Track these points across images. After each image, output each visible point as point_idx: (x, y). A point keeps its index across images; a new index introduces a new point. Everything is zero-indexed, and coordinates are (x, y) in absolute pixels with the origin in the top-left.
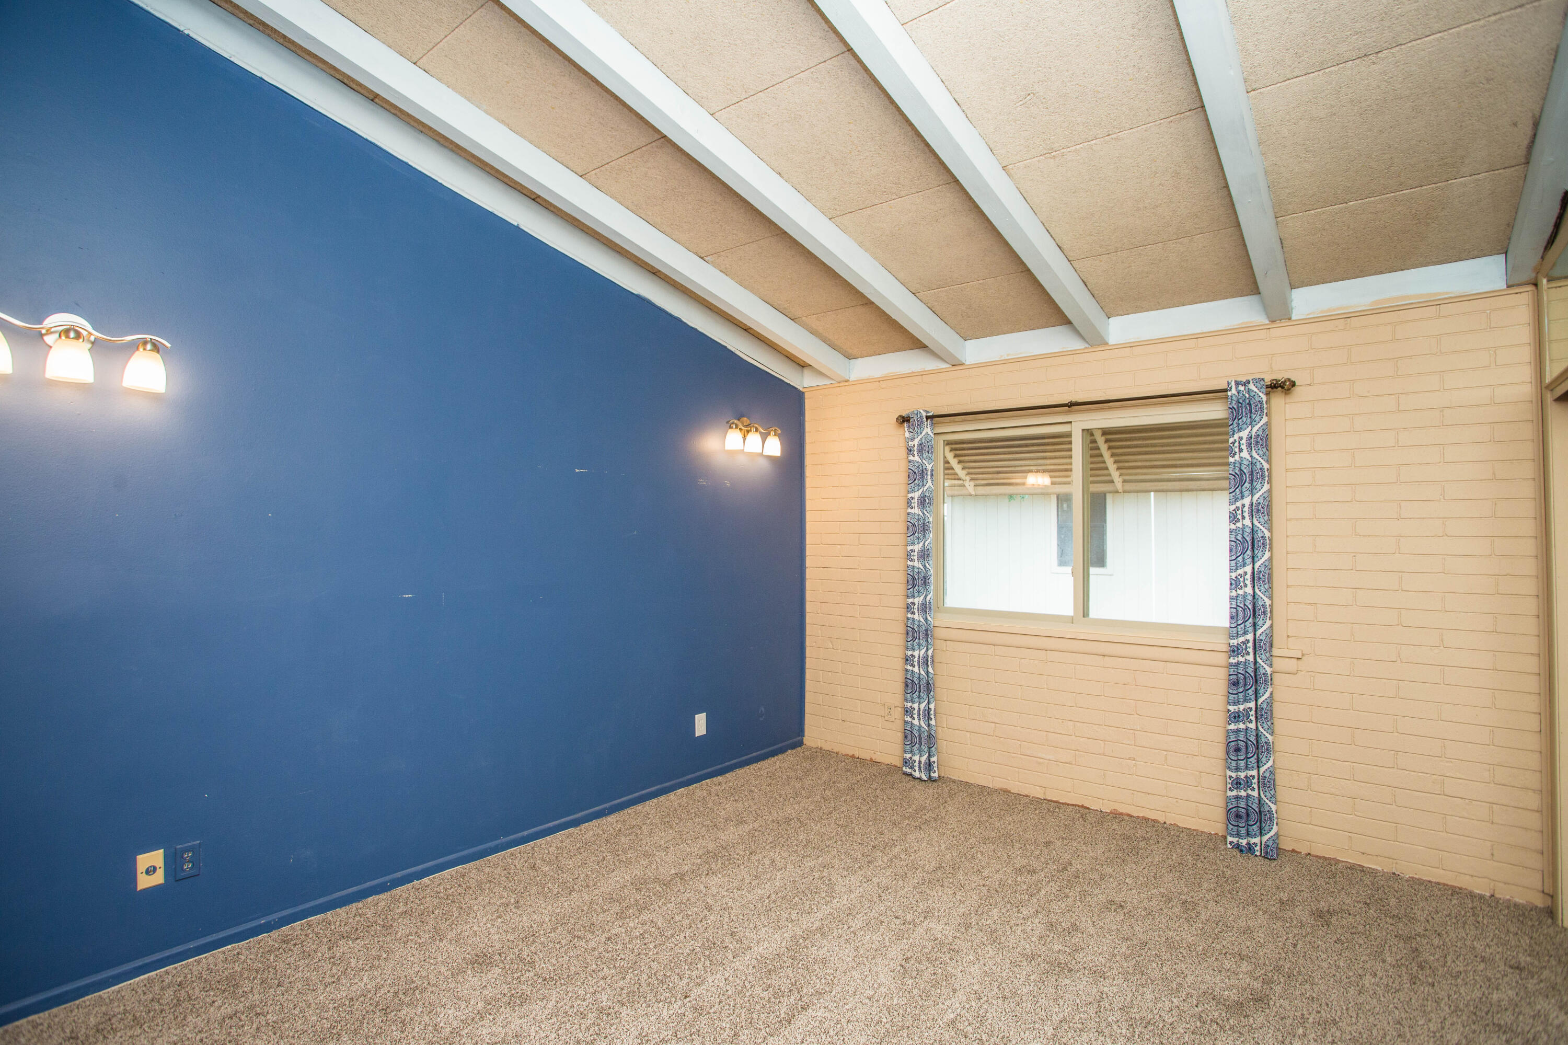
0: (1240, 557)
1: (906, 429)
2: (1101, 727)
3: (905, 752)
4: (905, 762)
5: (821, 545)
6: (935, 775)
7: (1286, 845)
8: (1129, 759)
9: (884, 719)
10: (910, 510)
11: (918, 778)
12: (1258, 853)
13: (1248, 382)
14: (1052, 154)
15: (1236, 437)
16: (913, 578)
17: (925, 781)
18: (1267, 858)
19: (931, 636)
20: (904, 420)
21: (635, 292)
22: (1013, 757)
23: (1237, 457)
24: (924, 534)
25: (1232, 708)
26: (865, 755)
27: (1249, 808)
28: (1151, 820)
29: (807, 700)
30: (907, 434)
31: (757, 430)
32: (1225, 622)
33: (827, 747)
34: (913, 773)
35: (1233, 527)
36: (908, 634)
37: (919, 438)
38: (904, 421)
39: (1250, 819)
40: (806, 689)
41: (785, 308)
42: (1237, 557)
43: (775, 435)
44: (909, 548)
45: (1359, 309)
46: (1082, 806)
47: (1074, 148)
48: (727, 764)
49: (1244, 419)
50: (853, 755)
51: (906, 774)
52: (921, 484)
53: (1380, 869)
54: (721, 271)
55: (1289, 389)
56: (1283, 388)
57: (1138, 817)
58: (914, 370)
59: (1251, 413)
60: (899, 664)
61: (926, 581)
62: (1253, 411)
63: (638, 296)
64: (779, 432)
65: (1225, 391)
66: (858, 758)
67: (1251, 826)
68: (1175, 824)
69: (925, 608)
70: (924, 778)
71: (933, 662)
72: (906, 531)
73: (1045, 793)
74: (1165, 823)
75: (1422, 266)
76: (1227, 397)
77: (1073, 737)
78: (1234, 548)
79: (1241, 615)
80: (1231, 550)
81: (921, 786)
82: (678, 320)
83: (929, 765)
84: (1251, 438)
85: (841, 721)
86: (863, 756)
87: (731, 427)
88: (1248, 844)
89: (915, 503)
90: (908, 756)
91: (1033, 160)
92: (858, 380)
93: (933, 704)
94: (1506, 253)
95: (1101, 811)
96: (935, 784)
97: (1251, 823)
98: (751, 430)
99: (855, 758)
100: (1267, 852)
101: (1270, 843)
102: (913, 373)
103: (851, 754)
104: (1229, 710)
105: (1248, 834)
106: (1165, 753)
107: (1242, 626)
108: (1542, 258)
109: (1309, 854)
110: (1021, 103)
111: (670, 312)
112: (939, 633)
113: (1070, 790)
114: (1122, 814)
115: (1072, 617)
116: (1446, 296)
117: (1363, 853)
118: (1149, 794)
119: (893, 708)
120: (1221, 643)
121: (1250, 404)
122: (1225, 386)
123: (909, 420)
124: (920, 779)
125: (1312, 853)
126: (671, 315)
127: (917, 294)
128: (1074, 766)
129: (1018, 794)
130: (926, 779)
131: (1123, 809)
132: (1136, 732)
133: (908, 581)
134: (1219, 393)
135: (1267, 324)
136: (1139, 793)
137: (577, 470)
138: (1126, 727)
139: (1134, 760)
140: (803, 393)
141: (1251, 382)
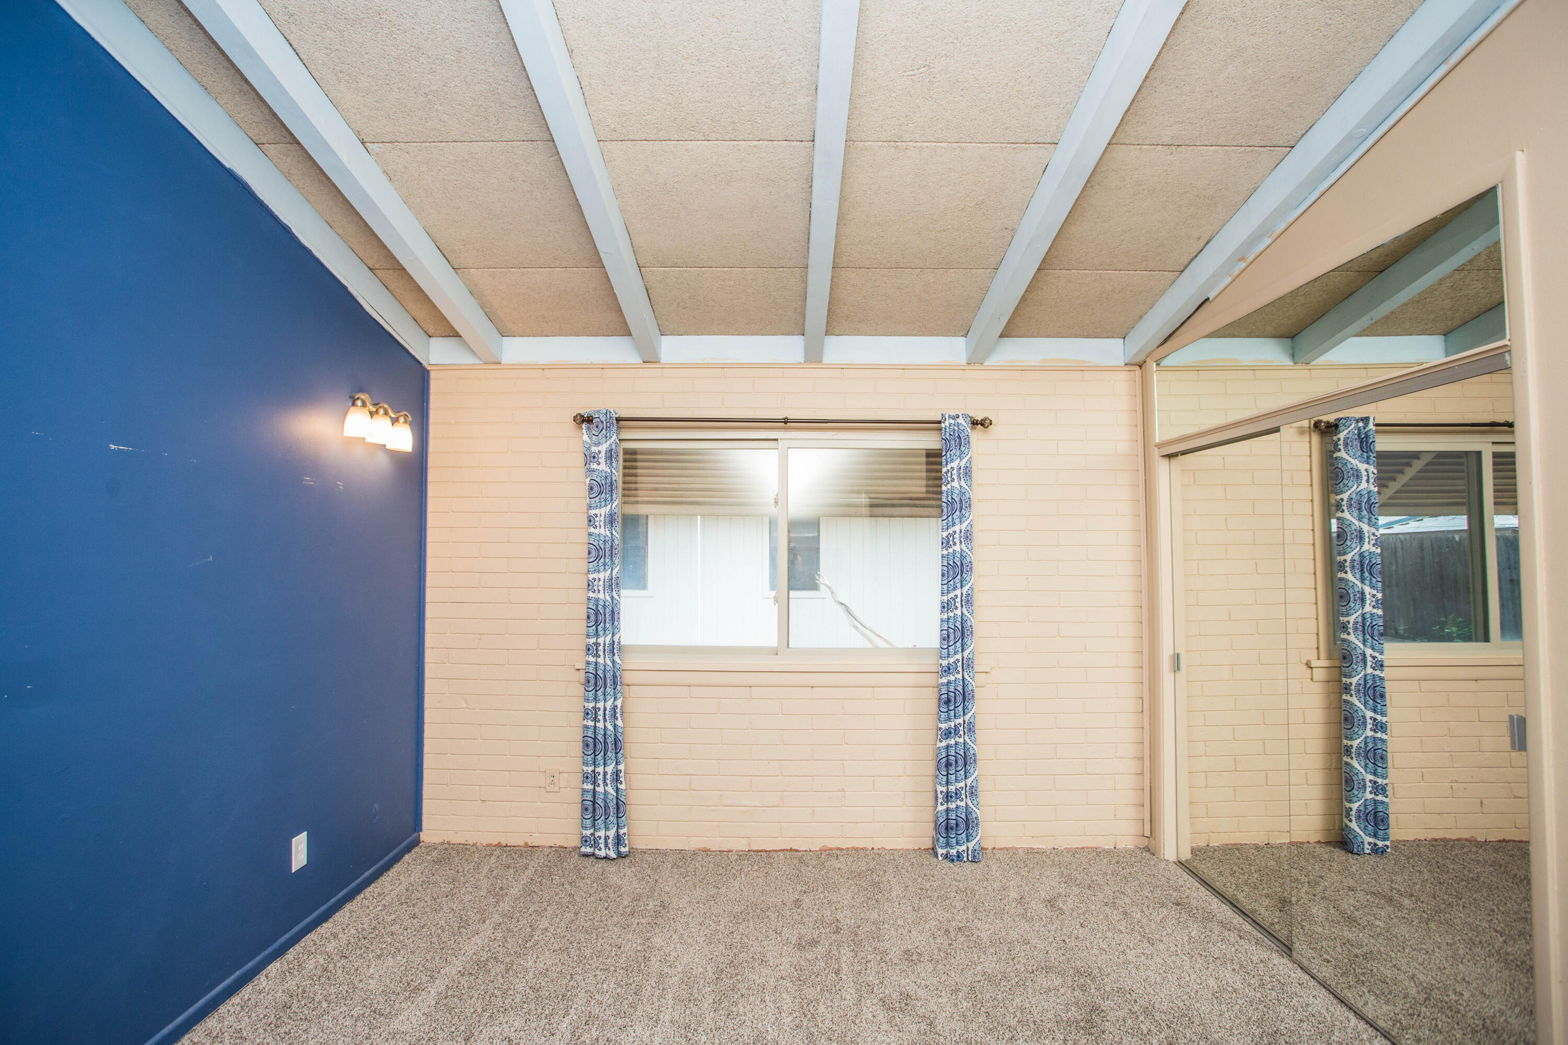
0: (952, 582)
1: (584, 431)
2: (809, 762)
3: (585, 828)
4: (585, 840)
5: (450, 573)
6: (623, 850)
7: (988, 845)
8: (839, 791)
9: (543, 790)
10: (592, 530)
11: (605, 858)
12: (965, 859)
13: (958, 417)
14: (897, 143)
15: (949, 467)
16: (597, 612)
17: (614, 859)
18: (974, 862)
19: (621, 683)
20: (585, 420)
21: (228, 165)
22: (713, 811)
23: (949, 486)
24: (612, 560)
25: (943, 726)
26: (517, 840)
27: (959, 819)
28: (860, 849)
29: (425, 781)
30: (586, 438)
31: (386, 413)
32: (935, 642)
33: (456, 839)
34: (597, 852)
35: (945, 552)
36: (588, 682)
37: (608, 443)
38: (583, 421)
39: (959, 829)
40: (425, 767)
41: (453, 251)
42: (948, 582)
43: (406, 422)
44: (591, 577)
45: (1033, 365)
46: (791, 850)
47: (920, 144)
48: (334, 900)
49: (954, 451)
50: (499, 843)
51: (586, 855)
52: (609, 499)
53: (1045, 847)
54: (384, 172)
55: (988, 427)
56: (982, 425)
57: (848, 849)
58: (594, 362)
59: (960, 445)
60: (577, 719)
61: (614, 615)
62: (963, 444)
63: (230, 173)
64: (410, 418)
65: (940, 422)
66: (506, 846)
67: (960, 834)
68: (882, 848)
69: (613, 649)
70: (613, 855)
71: (622, 713)
72: (586, 555)
73: (749, 844)
74: (873, 848)
75: (1075, 337)
76: (940, 429)
77: (780, 777)
78: (946, 573)
79: (952, 636)
80: (943, 575)
81: (611, 868)
82: (286, 230)
83: (619, 840)
84: (960, 468)
85: (479, 802)
86: (511, 842)
87: (354, 404)
88: (958, 852)
89: (600, 521)
90: (588, 833)
91: (876, 143)
92: (514, 365)
93: (623, 765)
94: (1124, 338)
95: (810, 851)
96: (627, 860)
97: (960, 832)
98: (377, 412)
99: (502, 846)
100: (975, 856)
101: (976, 848)
102: (592, 364)
103: (495, 842)
104: (941, 729)
105: (957, 843)
106: (873, 778)
107: (953, 647)
108: (1158, 347)
109: (994, 848)
110: (912, 73)
111: (276, 213)
112: (628, 677)
113: (777, 836)
114: (831, 849)
115: (777, 648)
116: (1089, 365)
117: (1033, 837)
118: (857, 823)
119: (557, 776)
120: (932, 663)
121: (959, 437)
122: (939, 419)
123: (592, 421)
124: (606, 858)
125: (997, 847)
126: (275, 219)
127: (643, 269)
128: (781, 808)
129: (720, 851)
130: (615, 857)
131: (832, 844)
132: (844, 762)
133: (588, 617)
134: (935, 425)
135: (963, 366)
136: (849, 824)
137: (113, 447)
138: (835, 759)
139: (843, 790)
140: (428, 371)
141: (961, 417)
